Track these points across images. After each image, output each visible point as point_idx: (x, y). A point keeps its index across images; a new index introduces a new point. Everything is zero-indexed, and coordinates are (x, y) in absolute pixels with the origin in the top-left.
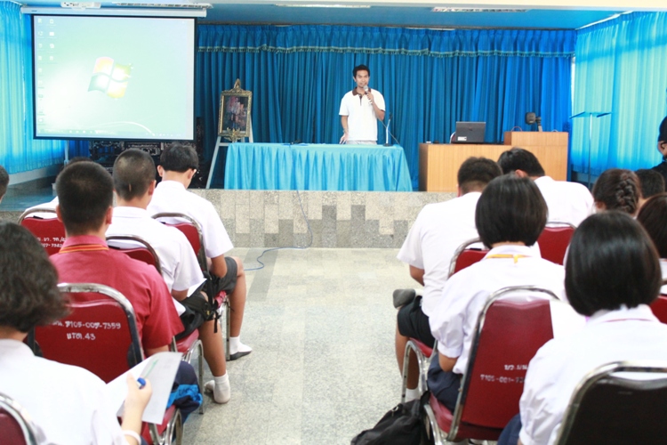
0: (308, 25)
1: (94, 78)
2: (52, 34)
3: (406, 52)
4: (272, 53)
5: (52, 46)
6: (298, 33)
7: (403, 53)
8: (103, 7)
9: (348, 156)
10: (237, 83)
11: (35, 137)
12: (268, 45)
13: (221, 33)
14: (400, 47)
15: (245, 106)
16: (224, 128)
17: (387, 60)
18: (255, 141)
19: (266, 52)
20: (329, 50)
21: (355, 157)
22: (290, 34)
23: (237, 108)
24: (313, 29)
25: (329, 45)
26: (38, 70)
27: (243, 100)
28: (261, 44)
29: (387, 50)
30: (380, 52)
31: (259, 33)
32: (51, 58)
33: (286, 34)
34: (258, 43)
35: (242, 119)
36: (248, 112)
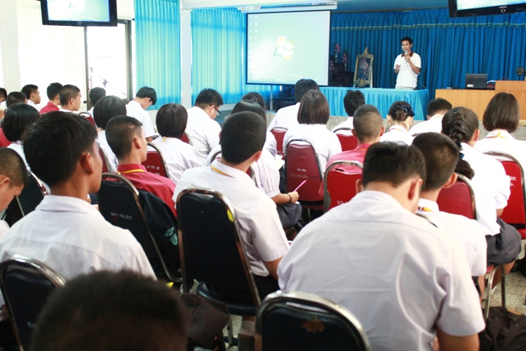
0: (424, 9)
1: (276, 49)
2: (256, 24)
3: (491, 25)
4: (400, 30)
5: (256, 31)
6: (417, 15)
7: (489, 26)
8: (262, 8)
9: (383, 96)
10: (366, 52)
11: (247, 83)
12: (397, 24)
13: (368, 17)
14: (487, 22)
15: (369, 65)
16: (357, 79)
17: (477, 31)
18: (373, 87)
19: (396, 29)
20: (437, 26)
21: (387, 96)
22: (411, 16)
23: (365, 66)
24: (426, 12)
25: (437, 23)
26: (249, 45)
27: (368, 61)
28: (393, 24)
29: (477, 24)
30: (472, 26)
31: (391, 17)
32: (256, 38)
33: (409, 16)
34: (391, 23)
35: (368, 73)
36: (371, 68)
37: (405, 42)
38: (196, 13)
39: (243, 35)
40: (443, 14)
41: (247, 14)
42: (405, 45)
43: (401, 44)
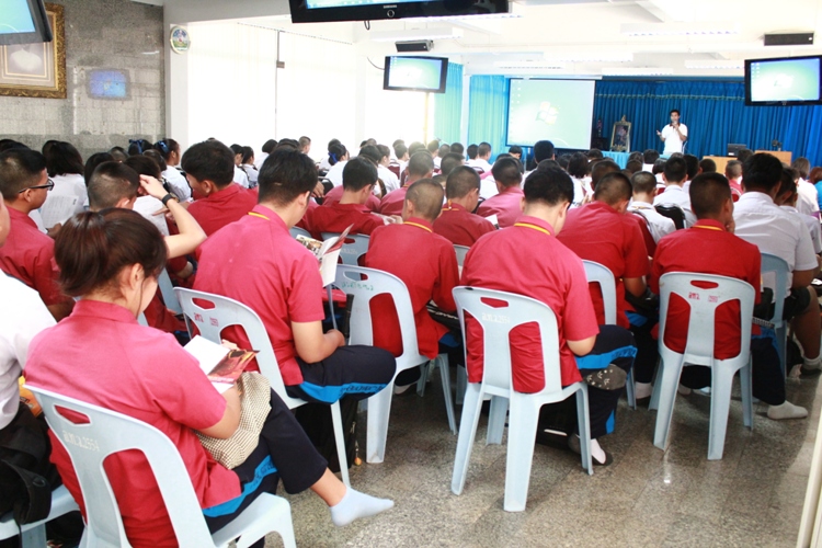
1: (539, 113)
2: (519, 89)
4: (653, 99)
5: (519, 95)
6: (670, 87)
10: (623, 119)
13: (621, 86)
19: (649, 98)
20: (688, 97)
22: (665, 87)
23: (622, 132)
25: (689, 94)
26: (511, 108)
27: (626, 128)
29: (727, 97)
30: (723, 99)
31: (645, 86)
32: (518, 102)
35: (625, 139)
36: (628, 135)
37: (674, 114)
38: (473, 78)
39: (504, 99)
40: (695, 86)
41: (510, 80)
42: (674, 116)
43: (670, 114)
